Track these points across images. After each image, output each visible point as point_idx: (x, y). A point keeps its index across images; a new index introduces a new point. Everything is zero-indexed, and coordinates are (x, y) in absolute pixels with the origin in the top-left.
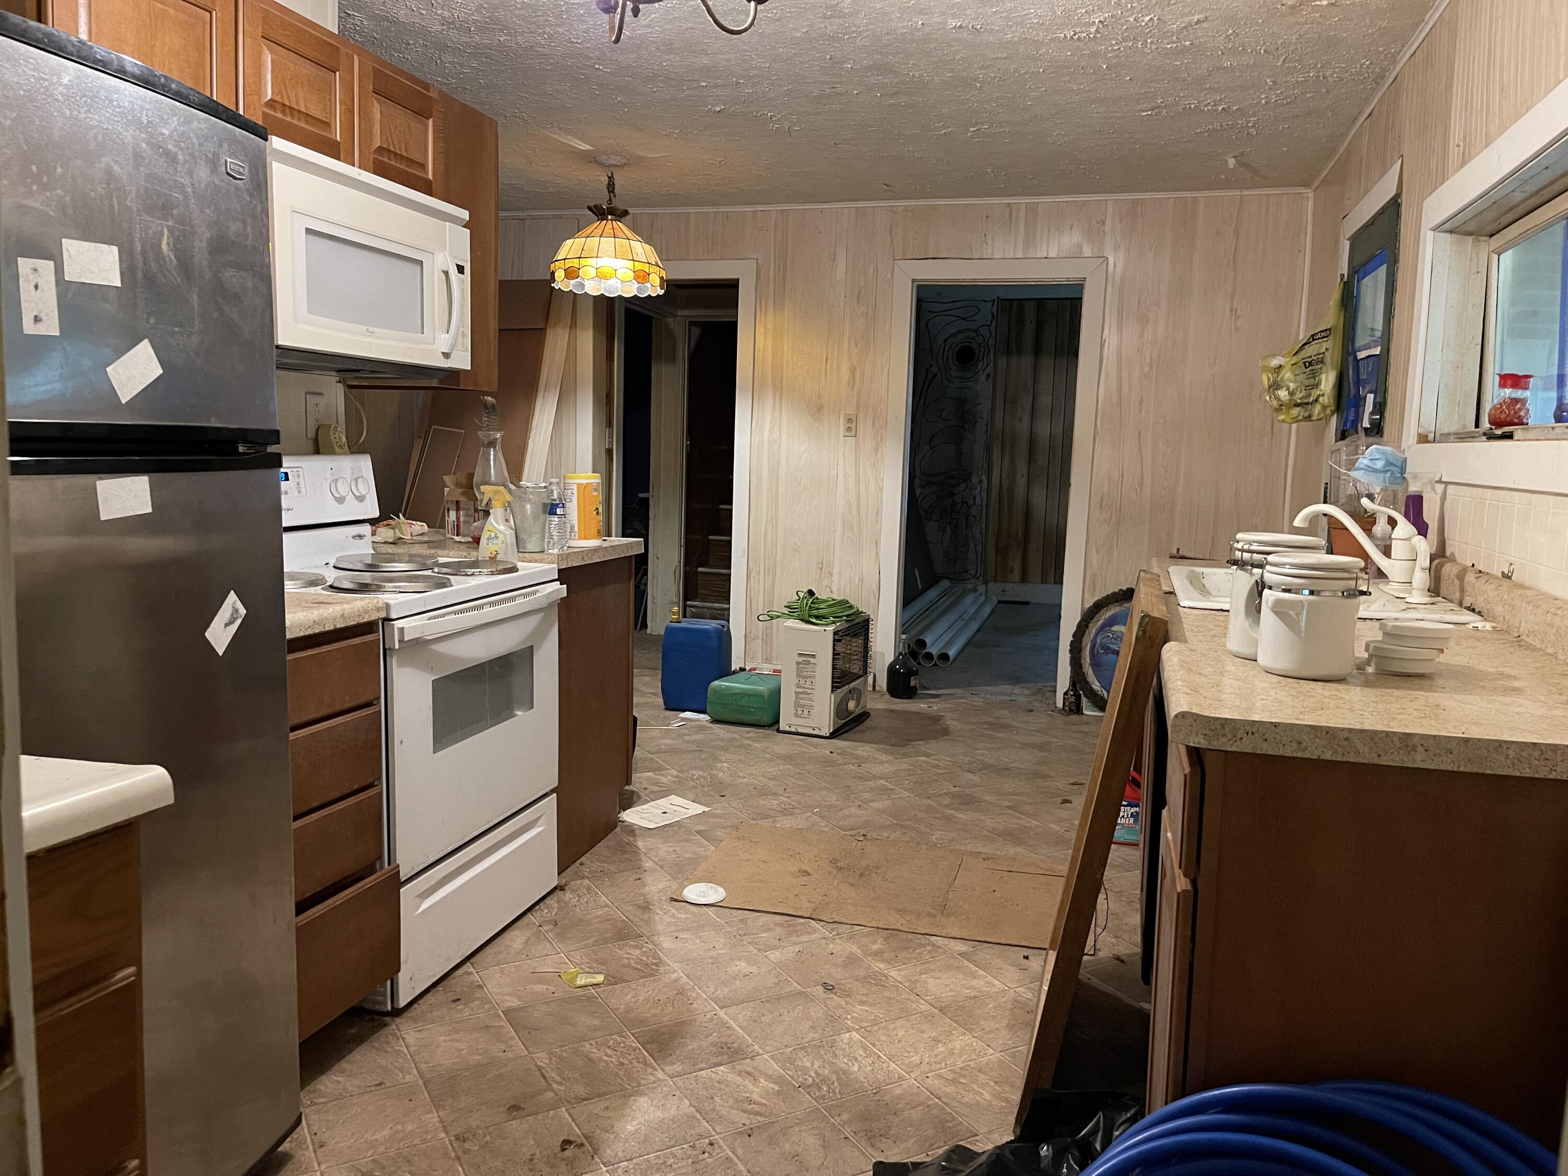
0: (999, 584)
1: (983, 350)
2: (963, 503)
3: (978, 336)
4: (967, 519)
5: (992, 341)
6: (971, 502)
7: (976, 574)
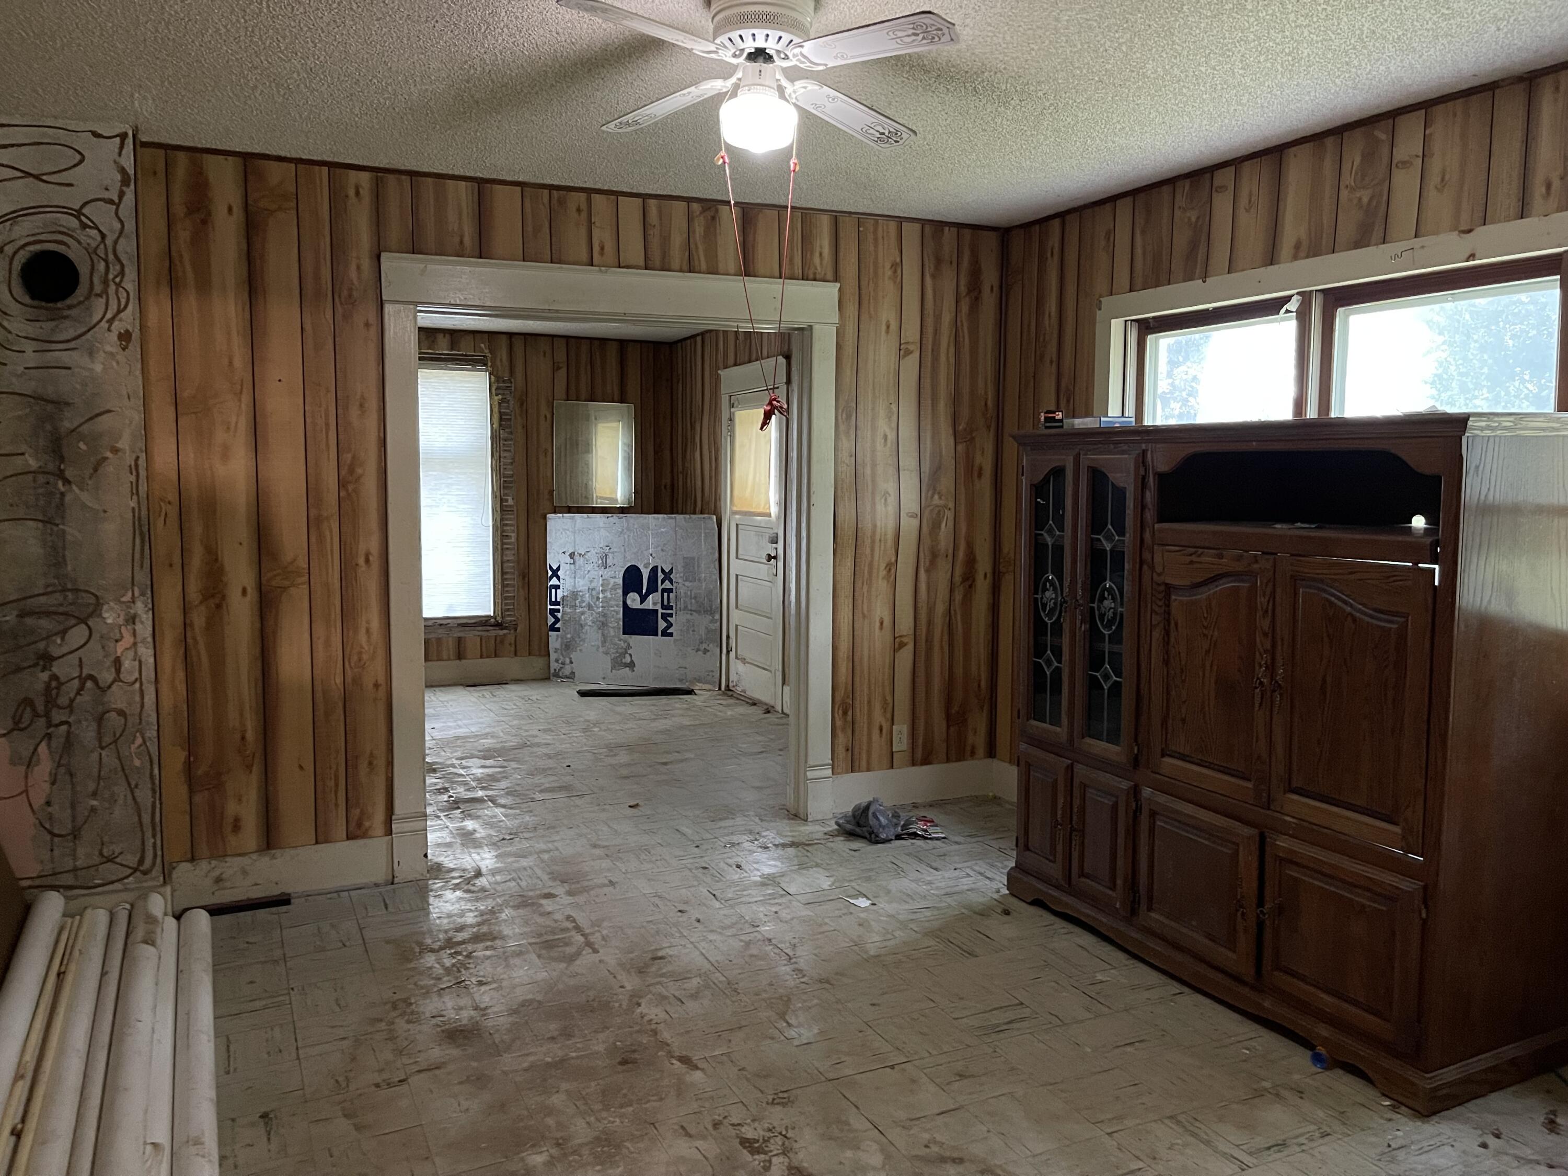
0: (204, 865)
1: (102, 266)
2: (83, 680)
3: (84, 226)
4: (100, 720)
5: (127, 247)
6: (106, 676)
7: (141, 861)
